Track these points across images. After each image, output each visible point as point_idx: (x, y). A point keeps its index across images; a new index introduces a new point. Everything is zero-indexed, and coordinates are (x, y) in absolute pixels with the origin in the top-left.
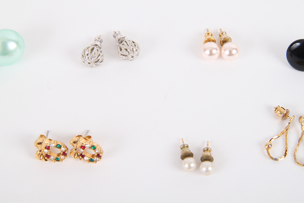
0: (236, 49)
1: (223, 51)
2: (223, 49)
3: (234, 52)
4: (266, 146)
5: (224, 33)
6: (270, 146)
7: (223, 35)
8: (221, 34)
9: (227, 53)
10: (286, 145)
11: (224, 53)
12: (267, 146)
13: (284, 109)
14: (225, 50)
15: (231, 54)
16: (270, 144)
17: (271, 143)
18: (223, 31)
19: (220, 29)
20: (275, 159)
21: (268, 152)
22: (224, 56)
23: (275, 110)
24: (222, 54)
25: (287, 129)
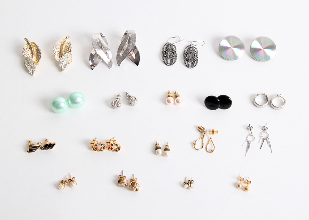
2: (176, 100)
5: (177, 93)
6: (195, 144)
8: (175, 93)
10: (203, 144)
13: (202, 127)
19: (175, 91)
20: (197, 150)
21: (194, 147)
23: (198, 128)
25: (204, 136)
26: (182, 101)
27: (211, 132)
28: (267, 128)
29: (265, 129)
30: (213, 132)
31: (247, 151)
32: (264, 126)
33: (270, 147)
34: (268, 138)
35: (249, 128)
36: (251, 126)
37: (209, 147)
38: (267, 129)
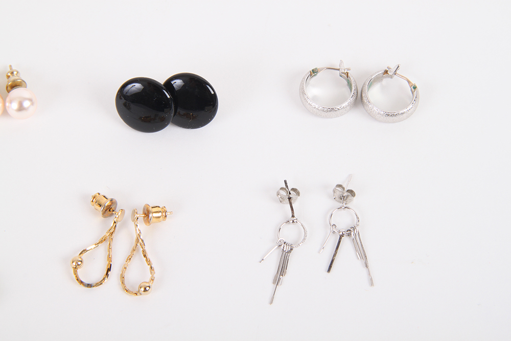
0: (30, 100)
1: (7, 104)
2: (8, 99)
3: (26, 104)
4: (73, 262)
5: (15, 73)
6: (80, 263)
7: (14, 76)
8: (9, 74)
9: (15, 106)
10: (108, 260)
11: (9, 107)
12: (74, 264)
13: (107, 199)
14: (11, 102)
15: (21, 108)
16: (80, 259)
17: (82, 257)
18: (14, 68)
19: (11, 66)
20: (88, 285)
21: (76, 273)
22: (10, 111)
23: (92, 201)
24: (7, 108)
25: (113, 232)
26: (32, 104)
27: (141, 215)
28: (351, 192)
29: (345, 195)
30: (147, 213)
31: (277, 281)
32: (340, 186)
33: (367, 266)
34: (354, 228)
35: (283, 193)
36: (290, 188)
37: (137, 273)
38: (350, 197)
